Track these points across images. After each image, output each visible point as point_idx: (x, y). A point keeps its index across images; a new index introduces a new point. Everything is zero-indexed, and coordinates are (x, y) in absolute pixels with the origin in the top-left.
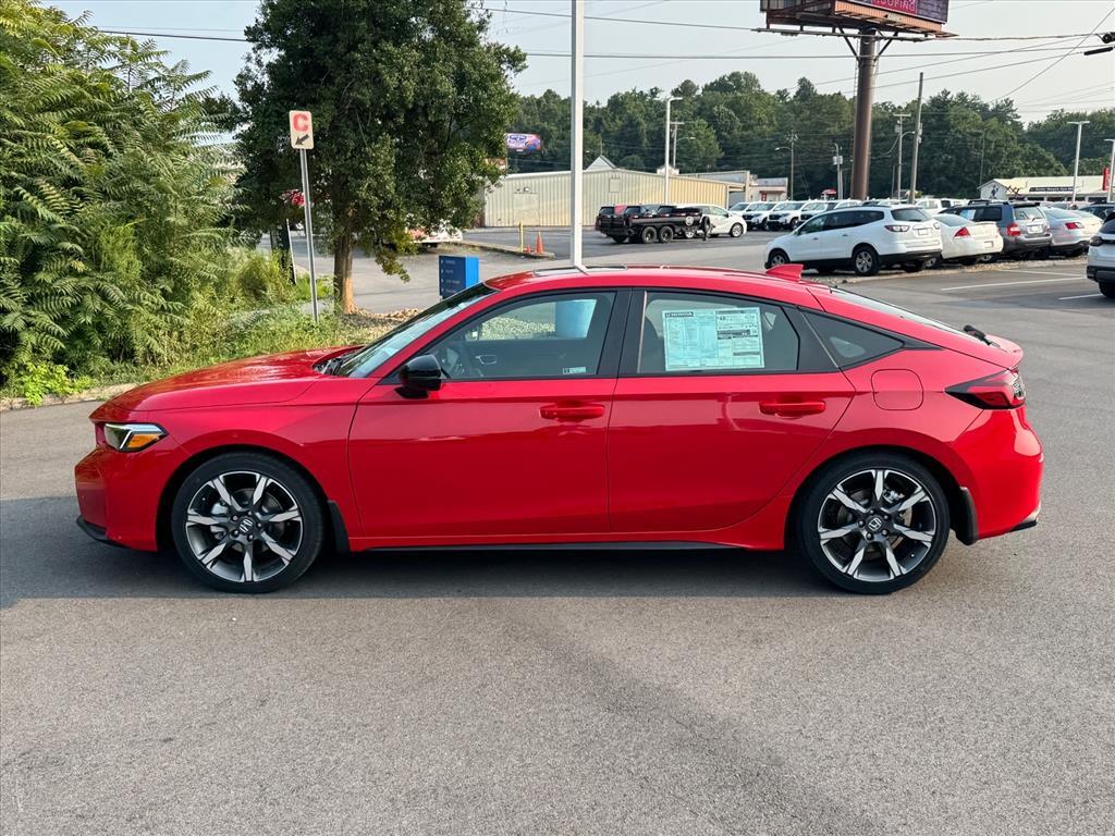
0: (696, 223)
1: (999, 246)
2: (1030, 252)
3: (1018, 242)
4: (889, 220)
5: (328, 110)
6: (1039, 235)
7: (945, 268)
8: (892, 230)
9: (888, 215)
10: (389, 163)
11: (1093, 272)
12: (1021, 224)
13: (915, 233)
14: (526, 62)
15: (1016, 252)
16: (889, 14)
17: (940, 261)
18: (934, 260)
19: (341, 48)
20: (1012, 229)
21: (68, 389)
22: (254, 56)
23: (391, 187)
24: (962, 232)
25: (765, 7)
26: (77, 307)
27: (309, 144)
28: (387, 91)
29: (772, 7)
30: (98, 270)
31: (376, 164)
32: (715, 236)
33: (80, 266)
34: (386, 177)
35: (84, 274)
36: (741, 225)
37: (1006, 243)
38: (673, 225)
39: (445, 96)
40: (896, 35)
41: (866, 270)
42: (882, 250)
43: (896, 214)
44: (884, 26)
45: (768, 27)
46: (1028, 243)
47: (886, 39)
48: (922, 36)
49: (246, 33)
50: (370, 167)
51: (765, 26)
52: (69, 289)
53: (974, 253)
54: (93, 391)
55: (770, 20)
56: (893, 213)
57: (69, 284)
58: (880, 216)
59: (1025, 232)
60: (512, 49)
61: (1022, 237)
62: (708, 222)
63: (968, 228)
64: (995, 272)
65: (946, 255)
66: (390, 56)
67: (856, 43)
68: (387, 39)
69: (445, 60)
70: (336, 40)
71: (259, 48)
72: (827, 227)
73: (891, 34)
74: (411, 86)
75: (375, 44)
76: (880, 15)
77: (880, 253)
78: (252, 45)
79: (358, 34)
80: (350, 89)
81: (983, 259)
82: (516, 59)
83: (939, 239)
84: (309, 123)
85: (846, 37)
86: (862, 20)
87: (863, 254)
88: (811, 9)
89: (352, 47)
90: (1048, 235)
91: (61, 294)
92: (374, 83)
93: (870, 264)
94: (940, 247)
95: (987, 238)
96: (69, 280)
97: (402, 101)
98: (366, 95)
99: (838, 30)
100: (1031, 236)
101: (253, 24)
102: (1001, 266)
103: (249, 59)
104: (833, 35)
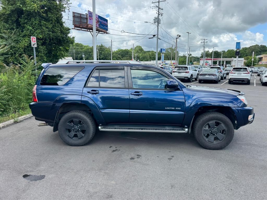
25: (74, 24)
27: (36, 46)
40: (99, 32)
84: (36, 40)
85: (90, 32)
104: (87, 31)
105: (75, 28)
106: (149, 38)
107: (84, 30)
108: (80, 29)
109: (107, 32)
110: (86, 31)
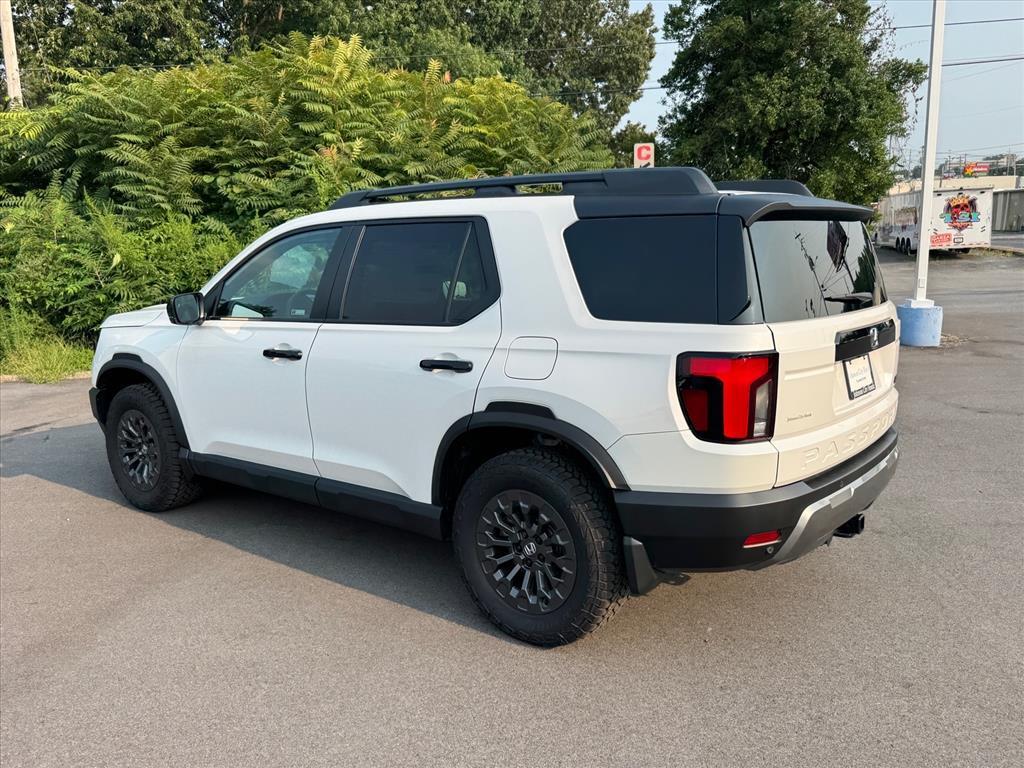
28: (750, 117)
82: (914, 72)
84: (652, 152)
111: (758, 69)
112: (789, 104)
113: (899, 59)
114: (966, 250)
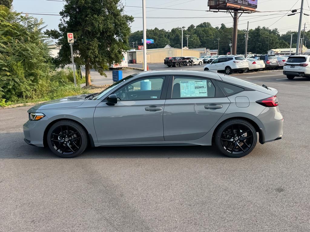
0: (189, 61)
1: (264, 66)
2: (273, 68)
3: (269, 65)
4: (234, 60)
5: (80, 32)
6: (275, 63)
7: (250, 72)
8: (235, 62)
9: (234, 59)
10: (96, 46)
11: (285, 73)
12: (270, 60)
13: (241, 63)
14: (134, 20)
15: (268, 68)
16: (242, 6)
17: (248, 70)
18: (247, 70)
19: (83, 17)
20: (268, 62)
21: (4, 105)
22: (62, 19)
23: (97, 52)
24: (254, 63)
25: (209, 5)
26: (8, 84)
27: (73, 41)
28: (95, 27)
29: (211, 5)
30: (13, 74)
31: (93, 46)
32: (195, 65)
33: (8, 74)
34: (96, 50)
35: (10, 75)
36: (202, 62)
37: (266, 65)
38: (183, 62)
39: (110, 28)
40: (244, 11)
41: (228, 73)
42: (232, 68)
43: (236, 58)
44: (240, 9)
45: (210, 10)
46: (272, 65)
47: (241, 12)
48: (251, 12)
49: (60, 13)
50: (91, 47)
51: (209, 10)
52: (5, 79)
53: (257, 68)
54: (12, 105)
55: (210, 8)
56: (235, 58)
57: (5, 78)
58: (232, 59)
59: (272, 63)
60: (130, 16)
61: (270, 64)
62: (193, 61)
63: (256, 62)
64: (263, 73)
65: (250, 69)
66: (96, 18)
67: (233, 14)
68: (95, 14)
69: (111, 19)
70: (82, 15)
71: (64, 17)
72: (219, 62)
73: (242, 11)
74: (101, 26)
75: (92, 15)
76: (239, 6)
77: (232, 69)
78: (62, 16)
79: (87, 13)
80: (86, 27)
81: (260, 70)
82: (131, 19)
83: (248, 64)
84: (73, 36)
85: (230, 12)
86: (234, 8)
87: (228, 69)
88: (221, 5)
89: (86, 16)
90: (277, 63)
91: (3, 80)
92: (92, 25)
93: (229, 71)
94: (248, 67)
95: (261, 64)
96: (5, 77)
97: (99, 29)
98: (89, 29)
99: (228, 11)
100: (273, 63)
101: (61, 11)
102: (265, 72)
103: (61, 20)
104: (227, 12)
105: (211, 10)
106: (288, 15)
107: (223, 12)
108: (217, 10)
109: (256, 10)
110: (225, 12)
111: (94, 13)
112: (105, 25)
113: (127, 15)
114: (121, 68)
